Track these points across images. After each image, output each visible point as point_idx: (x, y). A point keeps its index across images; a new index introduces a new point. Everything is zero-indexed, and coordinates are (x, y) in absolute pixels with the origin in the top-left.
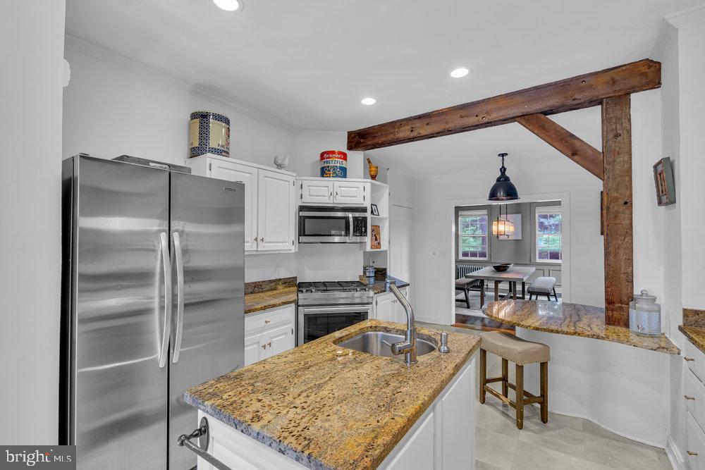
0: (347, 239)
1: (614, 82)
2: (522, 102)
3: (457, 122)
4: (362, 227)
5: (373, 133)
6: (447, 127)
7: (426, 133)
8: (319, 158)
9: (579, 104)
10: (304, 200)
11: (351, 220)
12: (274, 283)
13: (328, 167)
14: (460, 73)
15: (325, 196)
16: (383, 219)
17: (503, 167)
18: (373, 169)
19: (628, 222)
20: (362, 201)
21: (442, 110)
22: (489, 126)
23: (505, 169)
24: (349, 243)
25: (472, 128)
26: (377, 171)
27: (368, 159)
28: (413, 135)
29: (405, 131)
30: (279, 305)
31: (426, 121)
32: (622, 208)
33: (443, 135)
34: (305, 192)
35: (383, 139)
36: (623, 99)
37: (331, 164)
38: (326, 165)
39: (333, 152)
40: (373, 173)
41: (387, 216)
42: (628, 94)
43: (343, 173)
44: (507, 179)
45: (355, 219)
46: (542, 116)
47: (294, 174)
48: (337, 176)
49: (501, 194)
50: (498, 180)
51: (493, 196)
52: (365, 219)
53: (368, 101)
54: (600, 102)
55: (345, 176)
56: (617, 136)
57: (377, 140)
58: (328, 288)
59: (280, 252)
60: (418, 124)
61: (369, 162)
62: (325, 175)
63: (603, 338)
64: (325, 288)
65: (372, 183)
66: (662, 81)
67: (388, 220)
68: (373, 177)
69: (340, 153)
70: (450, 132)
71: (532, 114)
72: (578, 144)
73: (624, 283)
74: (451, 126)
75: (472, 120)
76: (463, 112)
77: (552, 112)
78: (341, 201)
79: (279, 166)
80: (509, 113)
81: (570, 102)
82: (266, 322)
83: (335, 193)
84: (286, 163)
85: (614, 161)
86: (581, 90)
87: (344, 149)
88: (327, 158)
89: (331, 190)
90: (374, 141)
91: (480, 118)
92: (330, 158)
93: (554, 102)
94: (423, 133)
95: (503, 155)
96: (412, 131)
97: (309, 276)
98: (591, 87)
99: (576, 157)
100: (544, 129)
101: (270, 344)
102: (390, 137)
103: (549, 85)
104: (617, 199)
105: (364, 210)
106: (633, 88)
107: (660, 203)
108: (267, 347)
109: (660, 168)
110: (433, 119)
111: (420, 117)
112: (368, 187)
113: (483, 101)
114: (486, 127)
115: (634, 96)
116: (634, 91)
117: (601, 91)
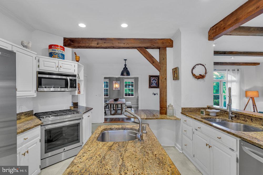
0: (66, 89)
1: (163, 43)
2: (139, 43)
3: (117, 44)
4: (74, 84)
5: (79, 41)
6: (113, 45)
7: (104, 46)
8: (48, 47)
9: (154, 47)
10: (40, 68)
11: (69, 80)
12: (19, 115)
13: (55, 53)
14: (124, 25)
15: (54, 67)
16: (81, 81)
17: (125, 64)
18: (77, 57)
19: (166, 84)
20: (73, 72)
21: (111, 38)
22: (128, 49)
23: (126, 65)
24: (68, 91)
25: (122, 48)
26: (79, 59)
27: (75, 53)
28: (98, 46)
29: (95, 43)
30: (33, 127)
31: (104, 41)
32: (165, 80)
33: (110, 49)
34: (41, 64)
35: (83, 45)
36: (165, 48)
37: (56, 52)
38: (53, 51)
39: (57, 46)
40: (77, 59)
41: (83, 79)
42: (166, 47)
43: (63, 57)
44: (127, 68)
45: (71, 80)
46: (145, 49)
47: (36, 53)
48: (60, 58)
49: (125, 74)
50: (124, 69)
51: (122, 74)
52: (75, 80)
53: (82, 25)
54: (159, 48)
55: (64, 59)
56: (164, 59)
57: (80, 45)
58: (58, 114)
59: (27, 97)
60: (100, 41)
61: (76, 54)
62: (53, 57)
63: (163, 119)
64: (56, 114)
65: (78, 64)
66: (173, 46)
67: (83, 81)
68: (78, 61)
69: (61, 47)
70: (113, 48)
71: (142, 47)
72: (154, 60)
73: (165, 102)
74: (114, 45)
75: (122, 45)
76: (119, 41)
77: (147, 48)
78: (62, 71)
79: (26, 47)
80: (135, 45)
81: (152, 46)
82: (25, 139)
83: (60, 67)
84: (30, 45)
85: (163, 66)
86: (155, 43)
87: (62, 45)
88: (54, 48)
89: (57, 65)
90: (79, 45)
91: (125, 45)
92: (56, 48)
93: (148, 45)
94: (103, 46)
95: (125, 60)
96: (98, 44)
97: (41, 109)
98: (158, 43)
99: (154, 64)
100: (145, 53)
101: (28, 152)
102: (87, 45)
103: (147, 39)
104: (163, 78)
105: (75, 76)
106: (167, 46)
107: (173, 80)
108: (26, 153)
109: (174, 70)
110: (107, 41)
111: (101, 39)
112: (76, 65)
113: (126, 39)
114: (127, 49)
115: (167, 48)
116: (168, 47)
117: (160, 45)
